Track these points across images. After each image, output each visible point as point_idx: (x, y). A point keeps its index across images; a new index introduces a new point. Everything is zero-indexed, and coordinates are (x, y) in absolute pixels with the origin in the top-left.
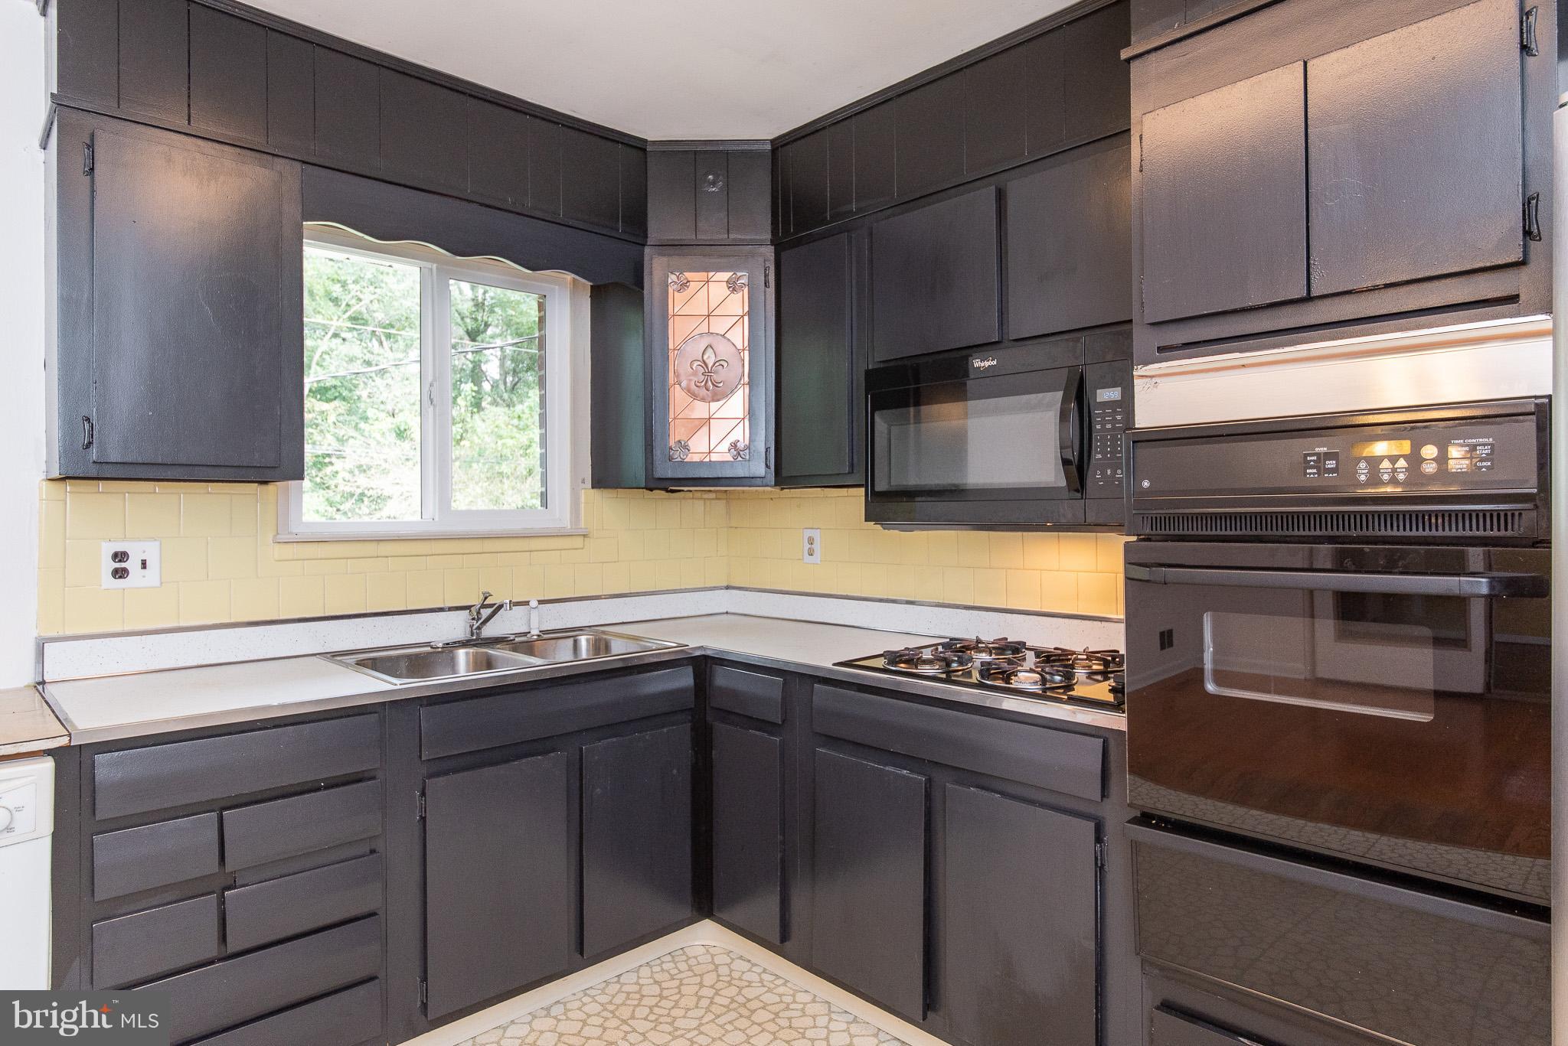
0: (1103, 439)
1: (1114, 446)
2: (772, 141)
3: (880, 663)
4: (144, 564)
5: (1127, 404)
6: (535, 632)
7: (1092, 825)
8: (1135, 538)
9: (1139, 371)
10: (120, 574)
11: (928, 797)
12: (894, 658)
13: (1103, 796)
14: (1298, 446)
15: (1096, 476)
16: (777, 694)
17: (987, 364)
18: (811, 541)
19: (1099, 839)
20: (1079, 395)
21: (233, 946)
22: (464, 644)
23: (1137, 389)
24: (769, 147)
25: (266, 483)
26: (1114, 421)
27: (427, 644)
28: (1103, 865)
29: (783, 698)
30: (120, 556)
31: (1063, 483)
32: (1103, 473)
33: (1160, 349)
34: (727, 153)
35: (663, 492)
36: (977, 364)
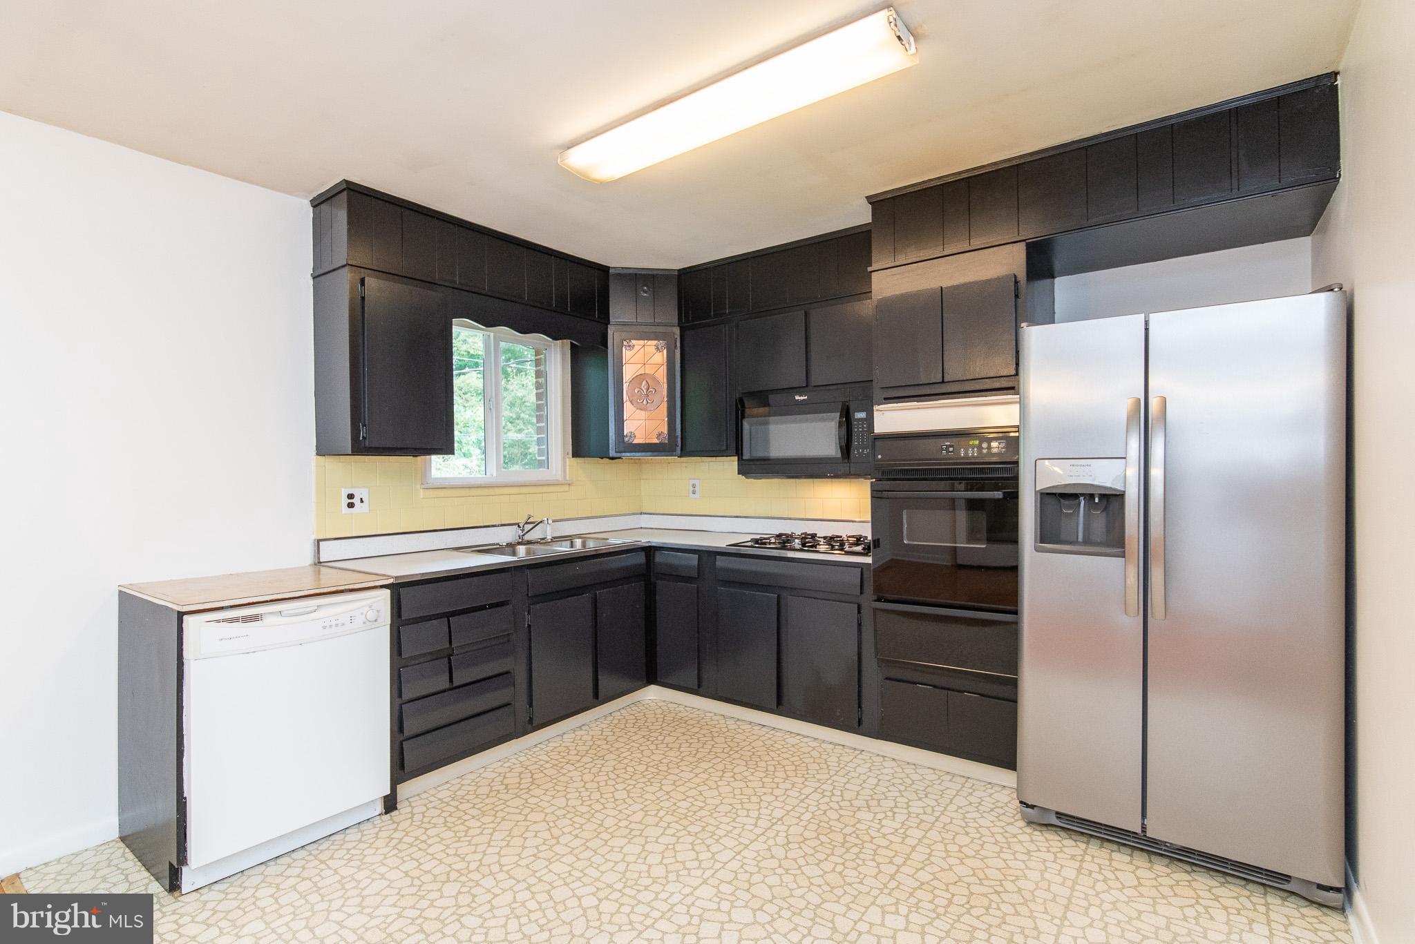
0: (858, 436)
1: (863, 438)
2: (679, 270)
3: (749, 544)
4: (362, 501)
5: (870, 420)
6: (549, 537)
7: (856, 606)
8: (874, 480)
9: (876, 408)
10: (351, 505)
11: (778, 603)
12: (756, 541)
13: (861, 593)
14: (939, 441)
15: (855, 452)
16: (695, 562)
17: (802, 398)
18: (694, 486)
19: (859, 612)
20: (846, 415)
21: (456, 683)
22: (519, 543)
23: (875, 415)
24: (676, 273)
25: (416, 456)
26: (863, 428)
27: (498, 544)
28: (861, 623)
29: (698, 565)
30: (351, 496)
31: (839, 455)
32: (858, 451)
33: (885, 399)
34: (653, 276)
35: (608, 460)
36: (797, 398)
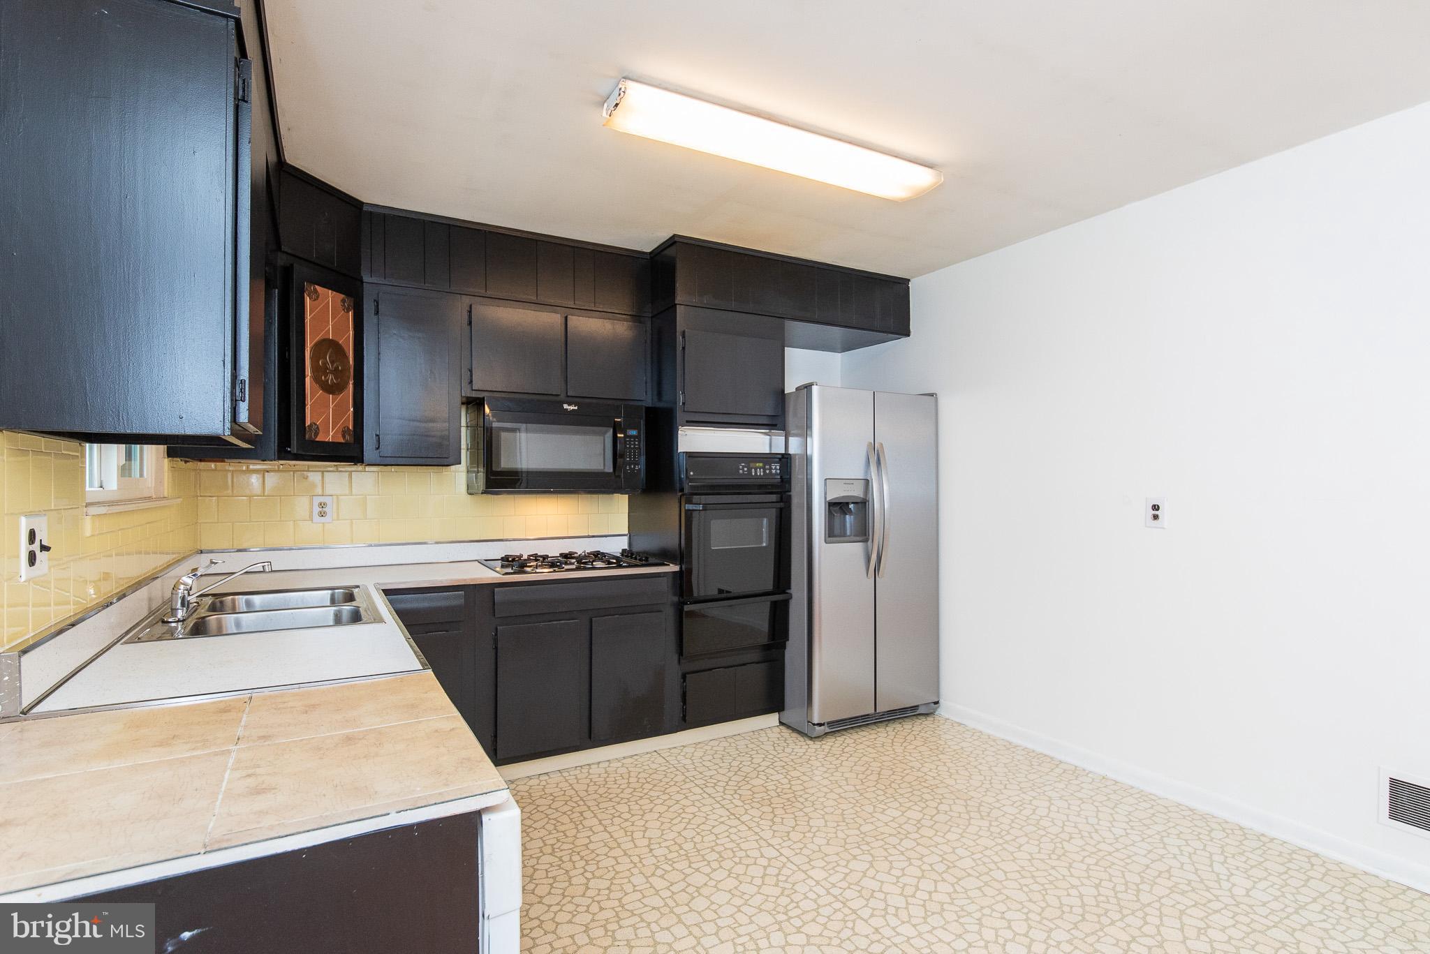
0: (630, 452)
1: (635, 455)
5: (640, 437)
10: (32, 559)
15: (626, 468)
16: (460, 602)
17: (572, 408)
23: (680, 435)
26: (635, 444)
29: (466, 604)
30: (32, 537)
31: (612, 471)
32: (630, 467)
33: (687, 422)
36: (566, 406)
